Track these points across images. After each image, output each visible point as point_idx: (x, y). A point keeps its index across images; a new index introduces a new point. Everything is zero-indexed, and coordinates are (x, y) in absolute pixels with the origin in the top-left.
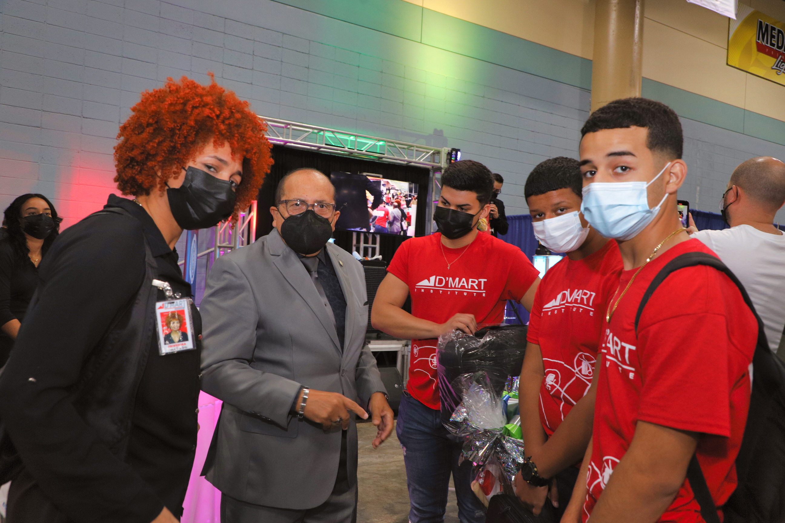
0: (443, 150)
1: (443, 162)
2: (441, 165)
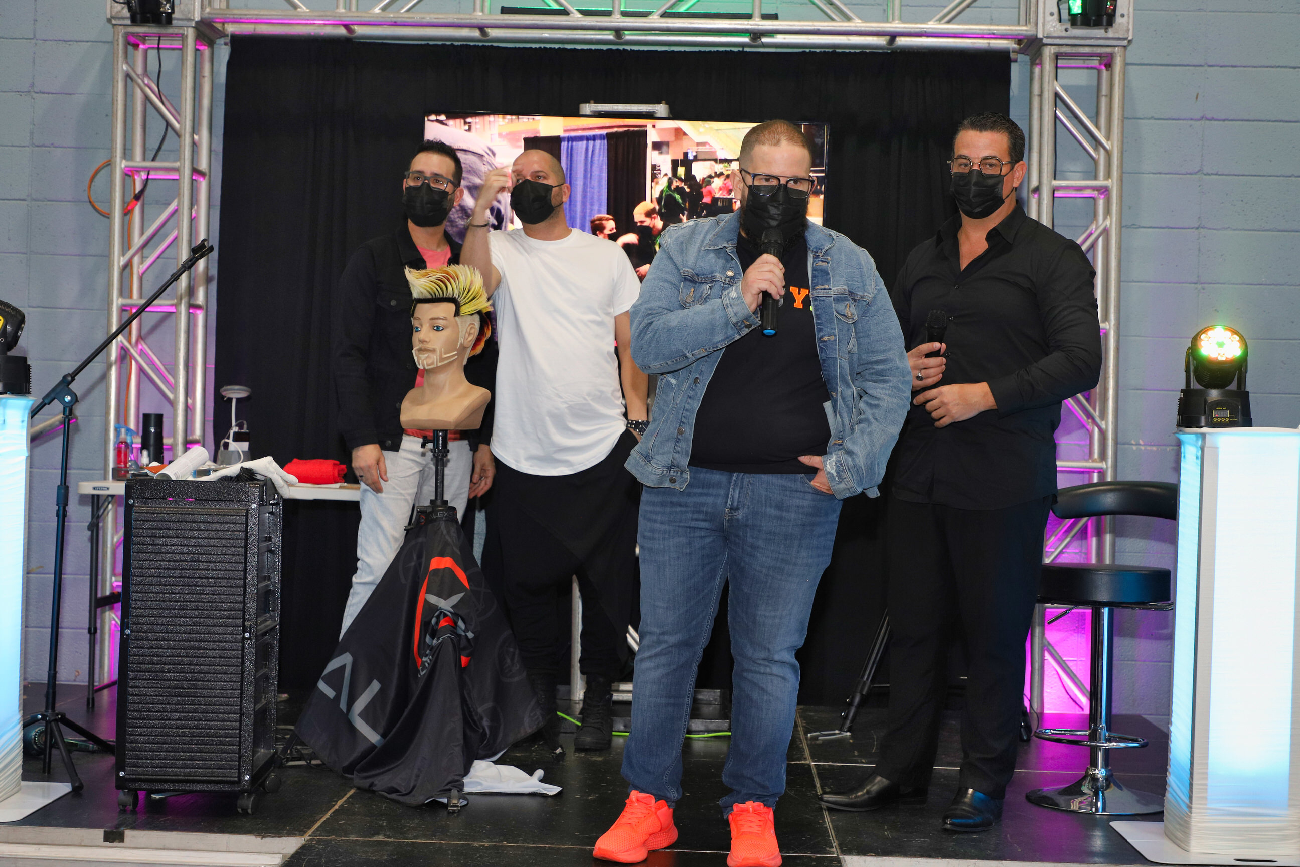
1: (1044, 13)
2: (1037, 28)
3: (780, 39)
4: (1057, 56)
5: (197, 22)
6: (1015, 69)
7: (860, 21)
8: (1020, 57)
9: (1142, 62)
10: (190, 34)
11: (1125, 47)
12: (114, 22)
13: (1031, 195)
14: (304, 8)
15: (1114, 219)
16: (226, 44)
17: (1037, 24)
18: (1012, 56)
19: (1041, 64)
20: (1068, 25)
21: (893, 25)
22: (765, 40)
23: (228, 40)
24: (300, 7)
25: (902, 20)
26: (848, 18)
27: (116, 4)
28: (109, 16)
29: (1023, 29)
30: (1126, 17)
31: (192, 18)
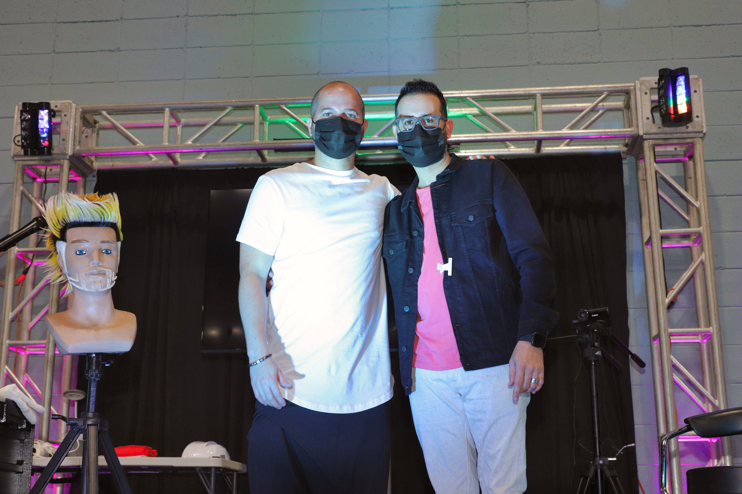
0: (638, 86)
1: (642, 119)
2: (638, 129)
4: (654, 146)
5: (70, 156)
7: (515, 131)
8: (628, 157)
9: (713, 159)
10: (66, 164)
11: (701, 138)
12: (16, 159)
13: (645, 247)
14: (141, 144)
15: (707, 254)
16: (94, 176)
17: (638, 126)
18: (623, 155)
19: (643, 158)
20: (660, 126)
21: (538, 133)
23: (95, 173)
24: (138, 143)
25: (544, 129)
26: (506, 130)
27: (17, 147)
28: (12, 155)
29: (628, 130)
30: (700, 118)
31: (67, 153)
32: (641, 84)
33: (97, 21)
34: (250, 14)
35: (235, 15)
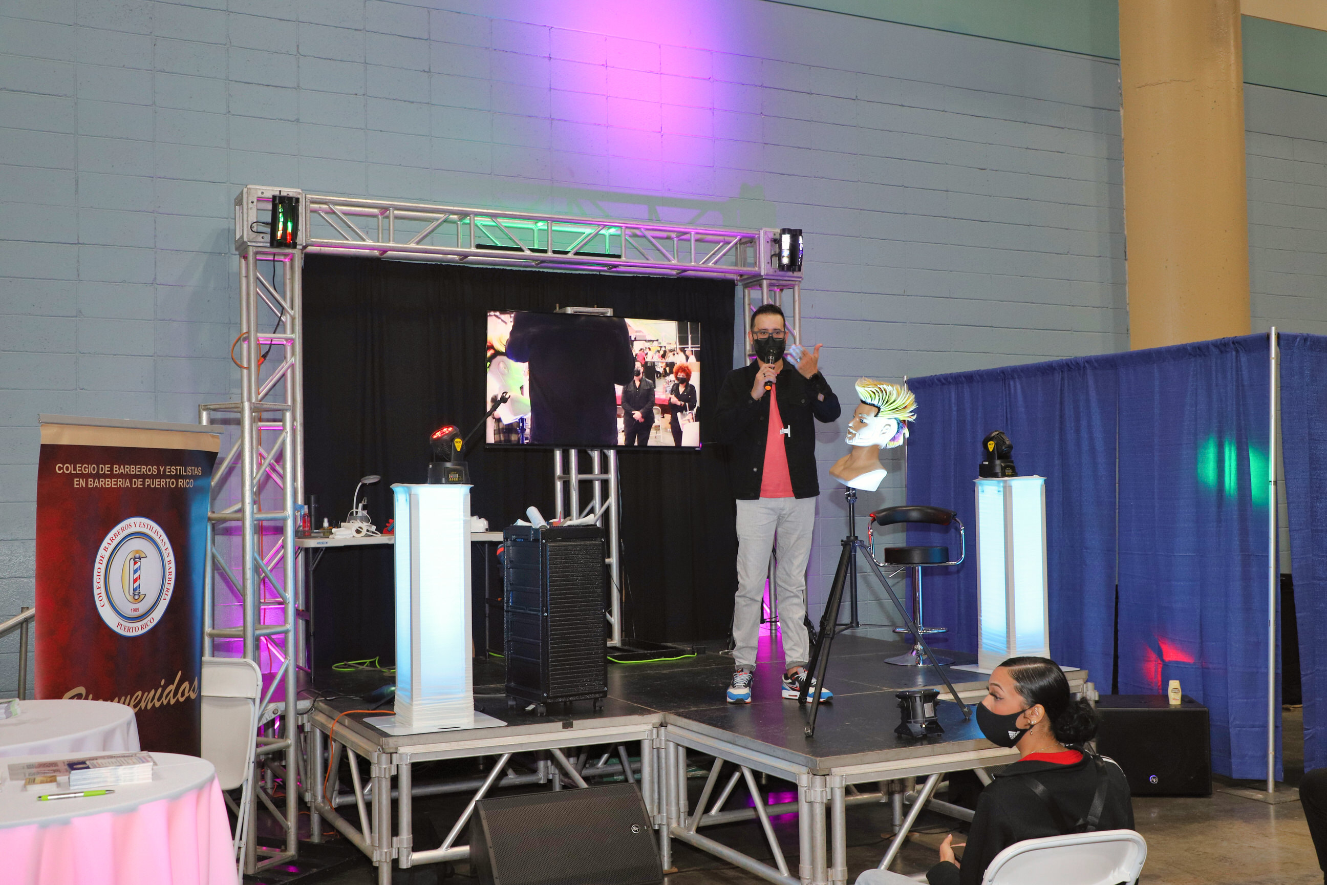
0: (760, 234)
1: (764, 262)
2: (760, 270)
3: (622, 268)
5: (303, 247)
6: (737, 288)
8: (740, 283)
10: (299, 254)
11: (800, 281)
17: (760, 268)
18: (737, 281)
20: (778, 271)
21: (691, 265)
22: (618, 269)
26: (668, 260)
27: (253, 233)
29: (753, 270)
32: (765, 233)
33: (273, 86)
34: (426, 103)
35: (413, 102)
